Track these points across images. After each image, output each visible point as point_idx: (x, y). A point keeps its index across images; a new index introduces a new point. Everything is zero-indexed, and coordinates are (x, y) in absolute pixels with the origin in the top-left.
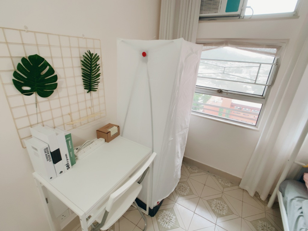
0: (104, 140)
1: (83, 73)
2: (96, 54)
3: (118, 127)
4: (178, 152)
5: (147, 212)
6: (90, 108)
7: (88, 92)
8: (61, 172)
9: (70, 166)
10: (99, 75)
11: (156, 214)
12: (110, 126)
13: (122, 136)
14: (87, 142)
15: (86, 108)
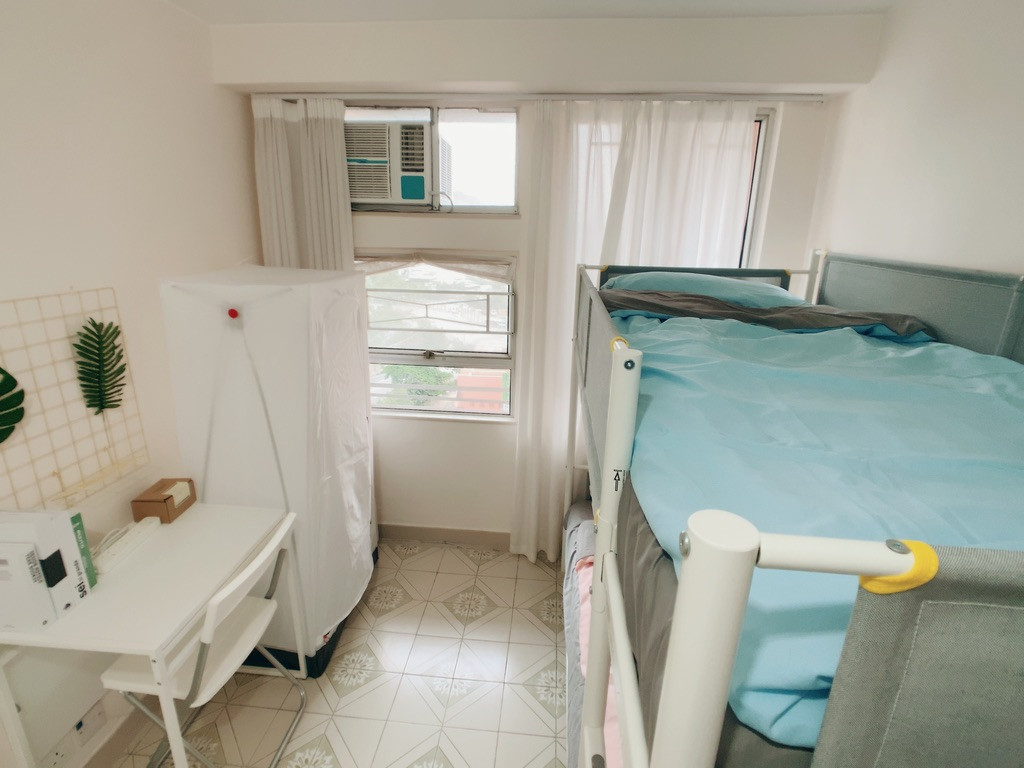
0: (157, 520)
1: (80, 372)
2: (111, 324)
3: (190, 481)
4: (352, 507)
5: (303, 672)
6: (105, 449)
7: (97, 413)
8: (68, 605)
9: (87, 588)
10: (122, 369)
11: (327, 669)
12: (166, 484)
13: (203, 501)
14: (113, 535)
15: (97, 453)
